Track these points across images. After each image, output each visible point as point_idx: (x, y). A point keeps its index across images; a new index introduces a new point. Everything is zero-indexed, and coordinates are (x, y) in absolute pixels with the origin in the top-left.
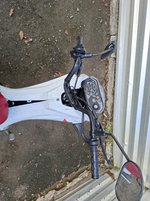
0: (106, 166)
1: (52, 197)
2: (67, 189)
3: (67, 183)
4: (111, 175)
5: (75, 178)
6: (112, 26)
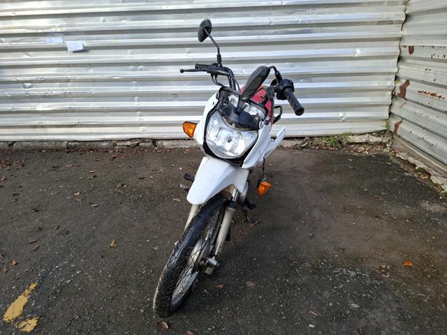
0: (389, 141)
1: (442, 178)
2: (428, 166)
3: (417, 168)
6: (191, 145)
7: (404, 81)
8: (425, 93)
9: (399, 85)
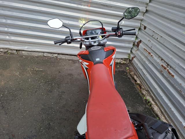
1: (145, 91)
2: (141, 83)
3: (137, 83)
4: (133, 58)
5: (134, 79)
7: (139, 40)
8: (146, 50)
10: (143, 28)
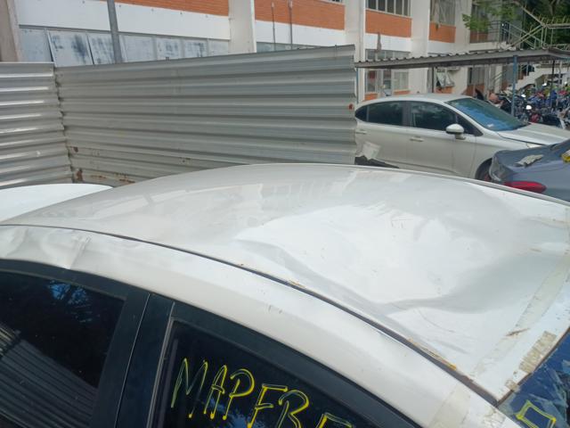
7: (78, 170)
9: (75, 173)
10: (73, 151)
